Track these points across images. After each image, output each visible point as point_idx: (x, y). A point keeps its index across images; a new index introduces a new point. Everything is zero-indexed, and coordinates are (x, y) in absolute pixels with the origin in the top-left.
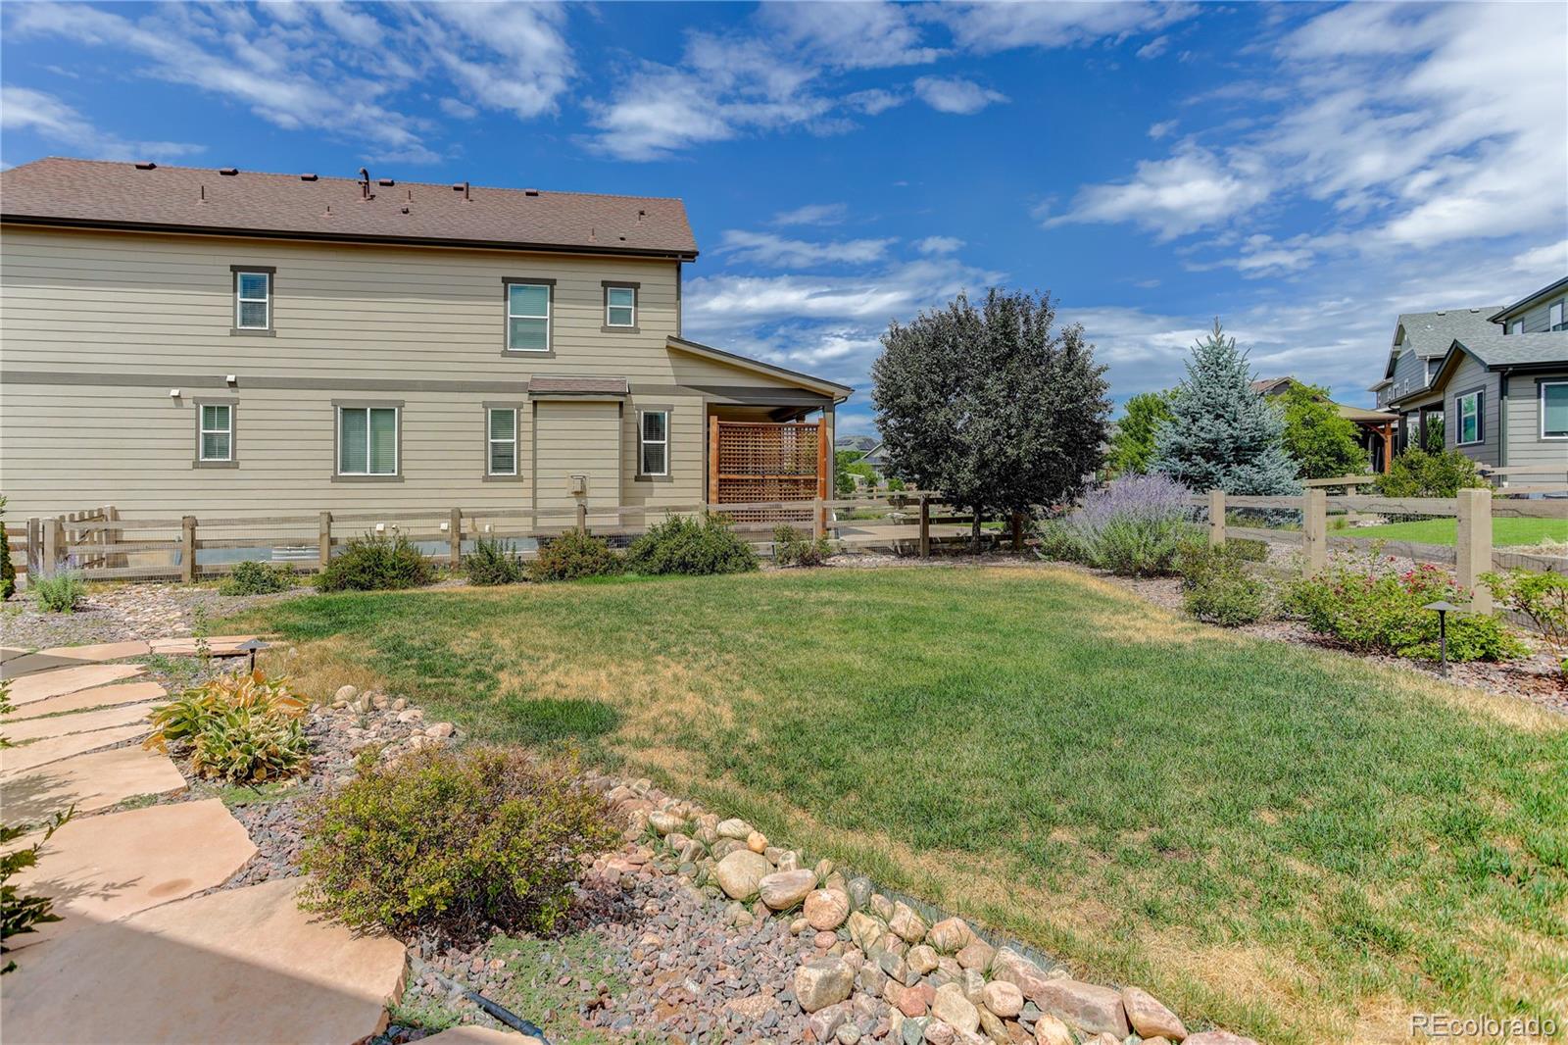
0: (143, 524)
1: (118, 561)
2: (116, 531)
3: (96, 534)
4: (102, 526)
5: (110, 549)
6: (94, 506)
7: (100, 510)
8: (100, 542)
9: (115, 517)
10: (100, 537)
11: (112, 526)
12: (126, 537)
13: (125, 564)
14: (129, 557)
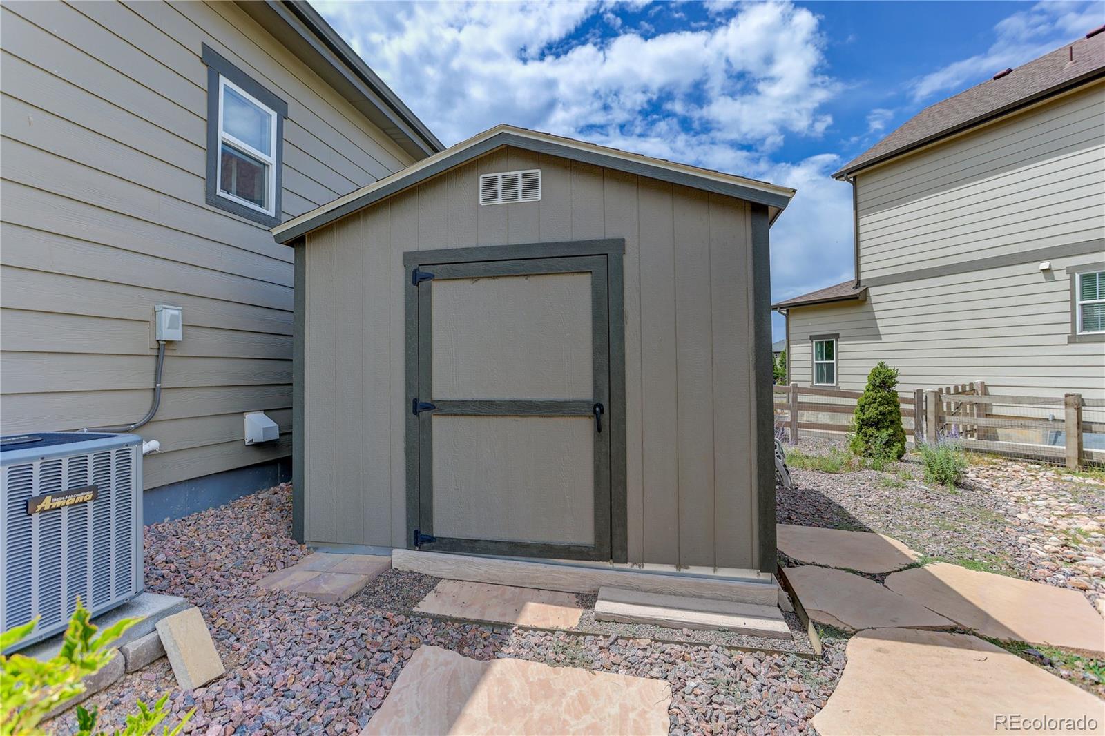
0: (1017, 400)
1: (988, 434)
2: (986, 405)
3: (968, 406)
4: (975, 399)
5: (983, 422)
6: (967, 381)
7: (971, 385)
8: (972, 415)
9: (985, 392)
10: (972, 409)
11: (985, 400)
12: (996, 411)
13: (995, 438)
14: (999, 431)
